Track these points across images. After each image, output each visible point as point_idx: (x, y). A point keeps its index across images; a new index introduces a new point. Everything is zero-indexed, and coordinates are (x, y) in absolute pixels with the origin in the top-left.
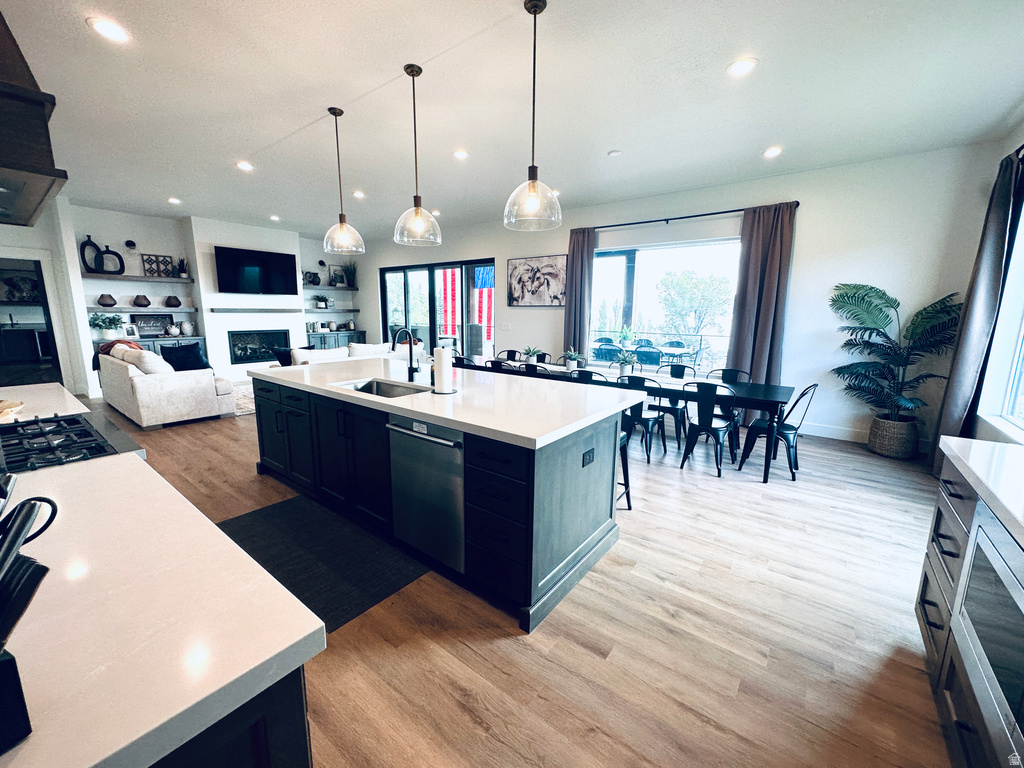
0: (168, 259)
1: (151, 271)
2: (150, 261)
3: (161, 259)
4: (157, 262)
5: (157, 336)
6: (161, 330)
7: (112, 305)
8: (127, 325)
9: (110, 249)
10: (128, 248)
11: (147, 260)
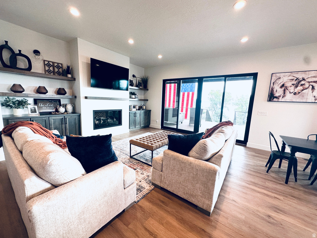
0: (60, 65)
1: (49, 71)
2: (49, 65)
3: (56, 64)
4: (53, 66)
5: (50, 113)
6: (53, 109)
7: (21, 92)
8: (31, 106)
9: (22, 52)
10: (34, 55)
11: (47, 64)
